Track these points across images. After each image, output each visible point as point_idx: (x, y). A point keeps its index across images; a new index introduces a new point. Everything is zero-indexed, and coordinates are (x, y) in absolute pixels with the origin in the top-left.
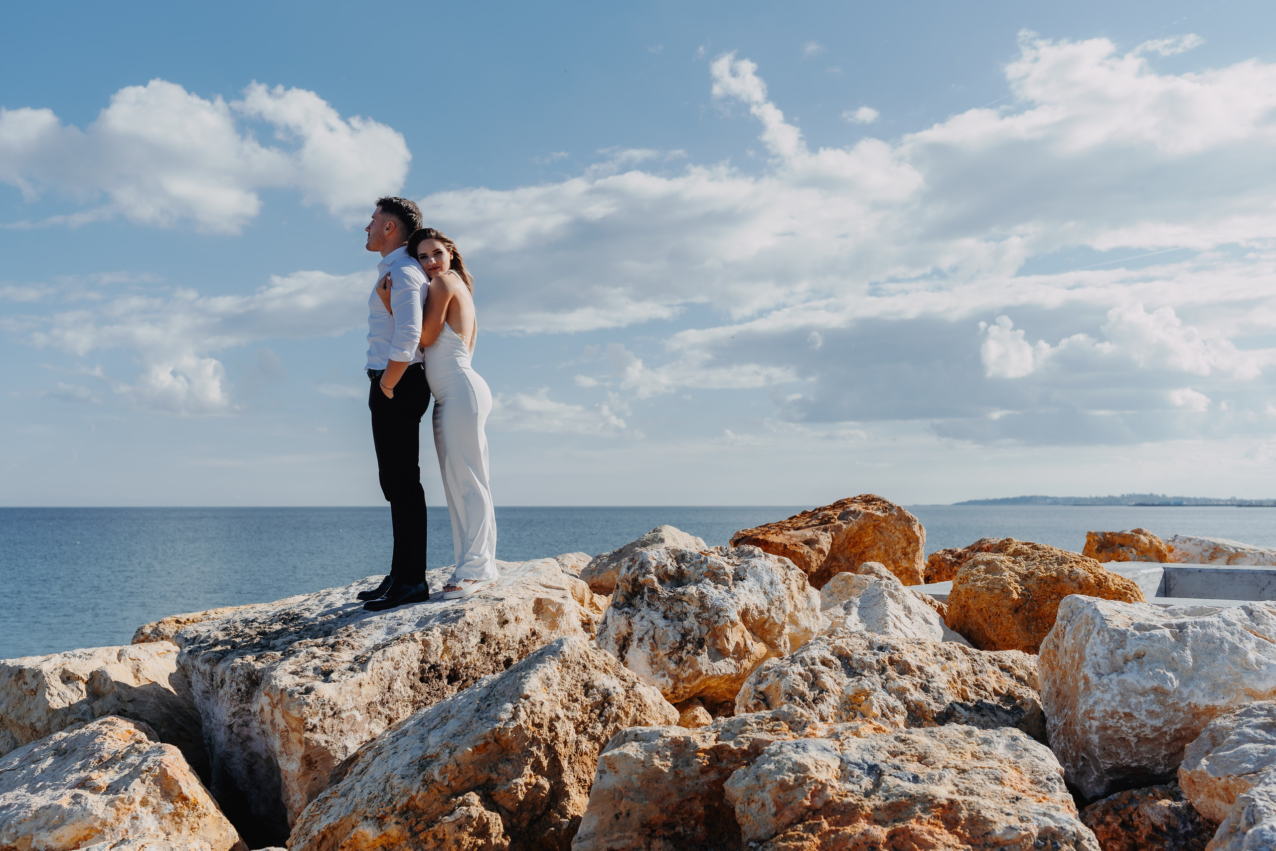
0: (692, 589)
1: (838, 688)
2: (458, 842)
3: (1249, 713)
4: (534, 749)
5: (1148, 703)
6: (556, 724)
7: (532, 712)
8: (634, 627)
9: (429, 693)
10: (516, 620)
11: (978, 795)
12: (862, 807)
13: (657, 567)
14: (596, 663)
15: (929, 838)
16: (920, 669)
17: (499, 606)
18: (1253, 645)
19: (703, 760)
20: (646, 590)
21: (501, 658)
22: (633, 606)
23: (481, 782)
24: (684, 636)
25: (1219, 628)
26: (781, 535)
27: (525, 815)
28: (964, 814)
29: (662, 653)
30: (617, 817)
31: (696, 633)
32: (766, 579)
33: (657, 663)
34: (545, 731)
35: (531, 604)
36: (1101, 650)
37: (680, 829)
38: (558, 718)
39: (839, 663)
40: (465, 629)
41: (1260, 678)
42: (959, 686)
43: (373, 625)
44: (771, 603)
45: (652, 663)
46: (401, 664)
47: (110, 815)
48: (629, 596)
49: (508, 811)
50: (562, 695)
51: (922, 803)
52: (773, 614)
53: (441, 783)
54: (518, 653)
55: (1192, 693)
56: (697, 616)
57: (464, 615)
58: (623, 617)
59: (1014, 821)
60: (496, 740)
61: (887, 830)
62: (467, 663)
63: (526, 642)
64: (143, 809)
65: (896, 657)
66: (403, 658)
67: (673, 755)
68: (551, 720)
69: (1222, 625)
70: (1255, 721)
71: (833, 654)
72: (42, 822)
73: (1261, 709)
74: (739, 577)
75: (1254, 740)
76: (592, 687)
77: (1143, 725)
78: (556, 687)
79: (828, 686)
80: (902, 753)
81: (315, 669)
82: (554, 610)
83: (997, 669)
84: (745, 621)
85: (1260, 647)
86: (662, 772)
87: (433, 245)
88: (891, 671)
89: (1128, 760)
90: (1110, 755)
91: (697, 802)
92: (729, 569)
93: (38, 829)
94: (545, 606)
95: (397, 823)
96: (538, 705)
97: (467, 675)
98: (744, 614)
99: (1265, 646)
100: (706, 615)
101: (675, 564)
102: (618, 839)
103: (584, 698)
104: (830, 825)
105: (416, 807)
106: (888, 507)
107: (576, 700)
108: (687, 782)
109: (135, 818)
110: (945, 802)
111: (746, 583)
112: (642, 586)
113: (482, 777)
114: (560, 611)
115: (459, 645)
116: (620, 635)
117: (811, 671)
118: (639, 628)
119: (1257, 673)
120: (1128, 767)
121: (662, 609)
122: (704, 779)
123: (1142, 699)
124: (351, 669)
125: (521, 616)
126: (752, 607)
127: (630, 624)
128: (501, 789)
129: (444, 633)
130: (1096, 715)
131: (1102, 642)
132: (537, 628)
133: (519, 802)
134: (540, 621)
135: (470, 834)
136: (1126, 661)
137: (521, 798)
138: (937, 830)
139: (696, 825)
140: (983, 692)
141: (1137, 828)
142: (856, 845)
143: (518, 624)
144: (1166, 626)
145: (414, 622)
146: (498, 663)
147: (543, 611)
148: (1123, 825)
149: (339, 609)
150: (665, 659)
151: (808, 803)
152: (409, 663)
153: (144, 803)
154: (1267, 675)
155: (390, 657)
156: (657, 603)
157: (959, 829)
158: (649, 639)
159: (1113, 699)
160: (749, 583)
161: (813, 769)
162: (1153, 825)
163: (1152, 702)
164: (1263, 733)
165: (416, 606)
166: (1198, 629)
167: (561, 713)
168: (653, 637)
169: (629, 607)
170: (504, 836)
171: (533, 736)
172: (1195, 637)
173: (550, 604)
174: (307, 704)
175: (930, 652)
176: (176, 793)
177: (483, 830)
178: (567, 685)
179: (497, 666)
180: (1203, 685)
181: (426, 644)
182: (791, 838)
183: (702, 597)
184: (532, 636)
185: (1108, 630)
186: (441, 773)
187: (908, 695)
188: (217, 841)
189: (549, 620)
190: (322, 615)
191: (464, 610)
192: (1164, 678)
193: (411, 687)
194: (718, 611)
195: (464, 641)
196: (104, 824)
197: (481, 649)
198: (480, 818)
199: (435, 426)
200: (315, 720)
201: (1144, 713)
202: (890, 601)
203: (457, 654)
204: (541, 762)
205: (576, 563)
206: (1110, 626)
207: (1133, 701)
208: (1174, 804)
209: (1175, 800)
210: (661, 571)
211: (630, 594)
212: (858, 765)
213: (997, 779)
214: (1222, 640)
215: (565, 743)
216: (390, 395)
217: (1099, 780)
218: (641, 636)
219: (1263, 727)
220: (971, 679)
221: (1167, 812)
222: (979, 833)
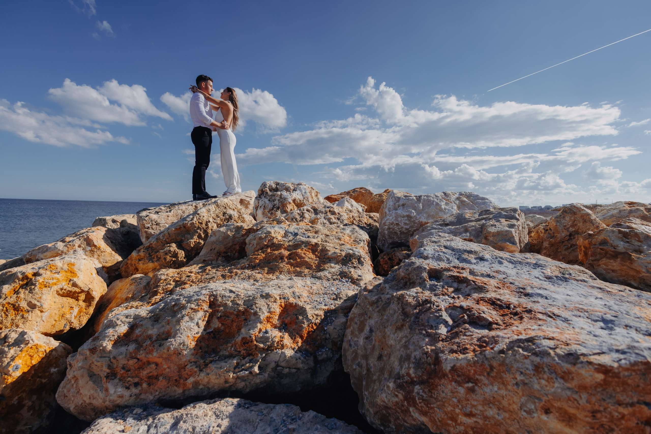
0: (279, 193)
1: (309, 218)
2: (165, 259)
3: (437, 221)
4: (199, 231)
5: (405, 220)
6: (209, 223)
7: (199, 219)
8: (260, 203)
11: (329, 242)
12: (284, 245)
13: (269, 186)
14: (230, 207)
15: (303, 255)
16: (339, 213)
18: (444, 203)
19: (244, 232)
22: (260, 197)
23: (179, 240)
24: (274, 206)
25: (433, 198)
27: (194, 252)
28: (320, 248)
29: (266, 211)
30: (211, 250)
31: (277, 205)
32: (303, 191)
33: (265, 214)
34: (204, 225)
35: (239, 200)
36: (391, 203)
37: (229, 254)
38: (209, 221)
39: (313, 211)
41: (445, 213)
42: (352, 219)
44: (304, 198)
45: (263, 214)
47: (65, 249)
48: (260, 195)
49: (187, 250)
50: (214, 215)
51: (305, 244)
52: (304, 201)
53: (162, 240)
55: (420, 218)
56: (279, 200)
59: (337, 251)
60: (184, 227)
61: (289, 253)
64: (79, 249)
65: (332, 210)
67: (235, 231)
68: (207, 222)
69: (434, 197)
70: (437, 223)
71: (311, 208)
72: (41, 250)
73: (441, 220)
74: (295, 190)
75: (435, 229)
76: (226, 214)
77: (402, 228)
78: (212, 212)
79: (306, 217)
80: (310, 230)
83: (368, 217)
84: (295, 203)
85: (446, 204)
86: (229, 236)
88: (328, 214)
89: (397, 240)
90: (391, 238)
91: (237, 245)
92: (292, 188)
93: (39, 253)
94: (244, 201)
95: (143, 252)
96: (202, 217)
98: (294, 201)
99: (448, 204)
100: (281, 200)
101: (275, 186)
102: (209, 256)
103: (222, 216)
104: (271, 250)
105: (153, 247)
106: (366, 190)
107: (219, 217)
108: (236, 239)
109: (76, 251)
110: (314, 244)
111: (296, 192)
112: (264, 192)
113: (179, 238)
114: (249, 203)
116: (256, 206)
117: (302, 212)
118: (261, 203)
119: (444, 212)
120: (397, 242)
121: (269, 198)
122: (243, 238)
123: (403, 219)
125: (235, 203)
126: (297, 198)
127: (258, 203)
128: (185, 243)
130: (387, 224)
131: (392, 201)
133: (191, 247)
134: (242, 205)
135: (170, 257)
136: (399, 206)
137: (192, 246)
138: (308, 253)
139: (235, 253)
140: (361, 223)
141: (394, 260)
142: (276, 257)
144: (415, 196)
148: (390, 259)
150: (268, 213)
151: (266, 243)
153: (79, 246)
154: (448, 213)
156: (267, 197)
157: (317, 253)
158: (263, 207)
159: (393, 218)
160: (298, 192)
161: (273, 233)
162: (399, 259)
163: (406, 220)
164: (439, 226)
166: (426, 197)
167: (211, 220)
168: (265, 206)
170: (184, 258)
171: (198, 227)
172: (424, 199)
174: (145, 220)
175: (344, 210)
176: (92, 244)
177: (175, 255)
178: (217, 212)
180: (425, 215)
182: (255, 255)
183: (281, 194)
185: (395, 197)
186: (163, 236)
187: (331, 220)
188: (109, 260)
189: (245, 206)
192: (411, 212)
194: (285, 199)
196: (62, 252)
198: (175, 251)
200: (149, 225)
201: (403, 223)
202: (346, 203)
204: (201, 235)
206: (396, 196)
207: (399, 219)
208: (408, 252)
209: (409, 251)
210: (271, 188)
212: (291, 233)
213: (339, 238)
214: (433, 201)
215: (212, 230)
217: (388, 247)
218: (261, 206)
219: (440, 225)
220: (357, 219)
221: (405, 255)
222: (323, 254)
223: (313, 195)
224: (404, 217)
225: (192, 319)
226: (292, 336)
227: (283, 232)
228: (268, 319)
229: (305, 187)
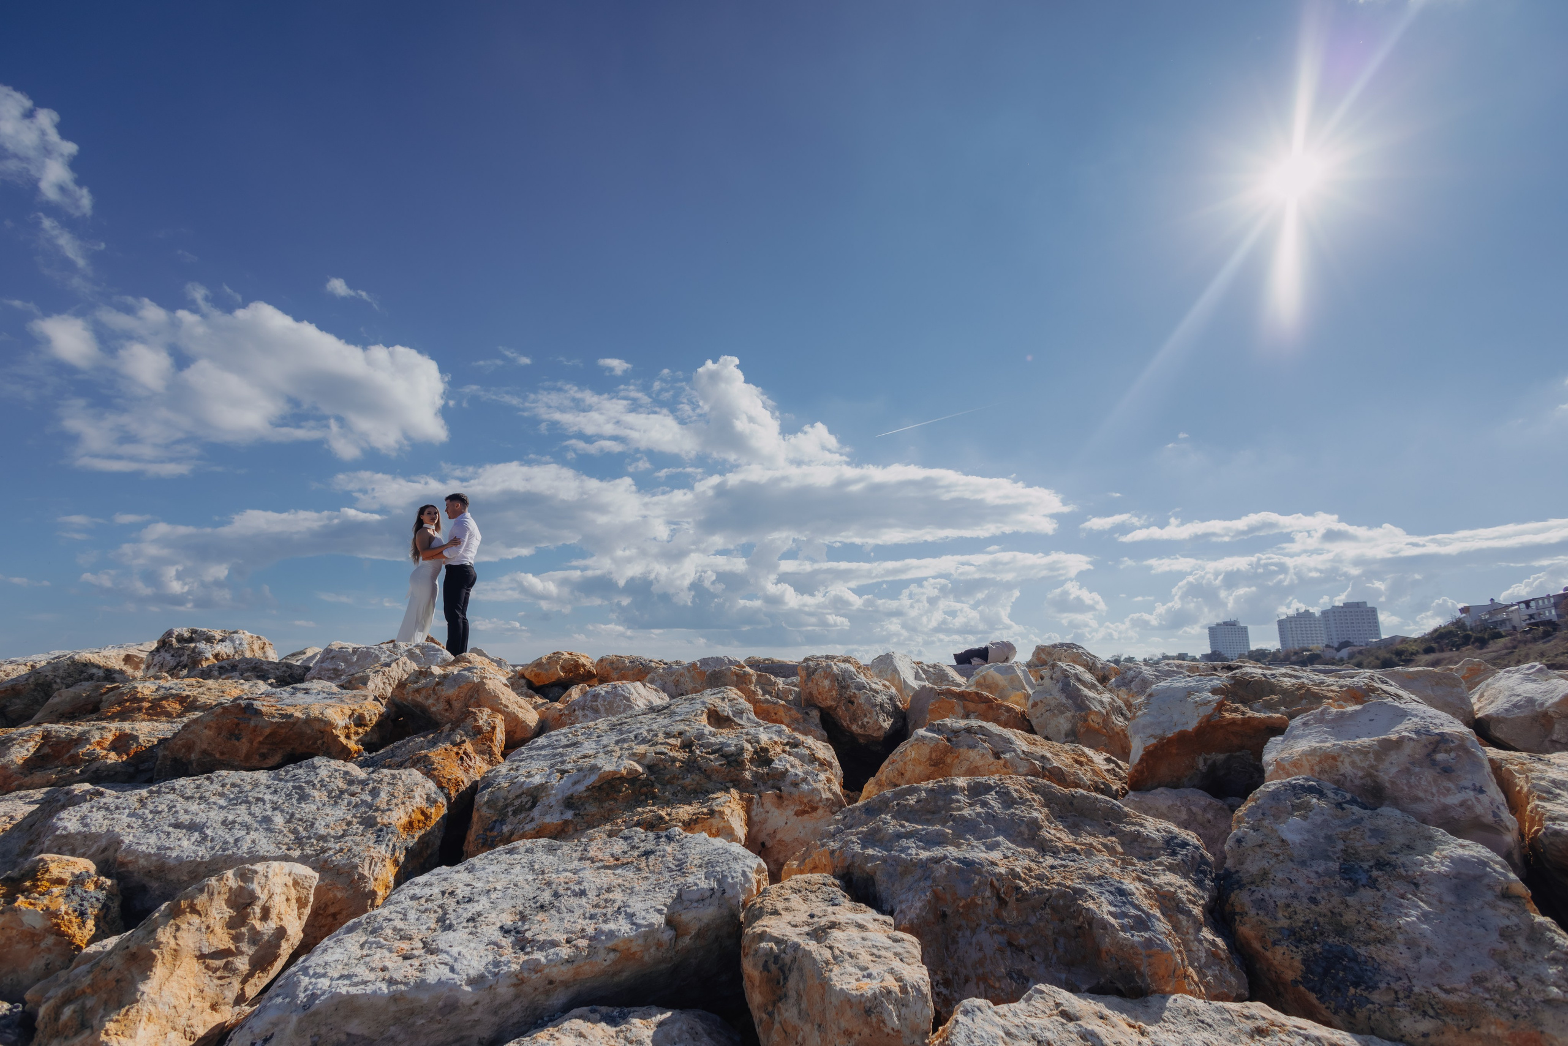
223: (256, 647)
224: (329, 670)
225: (22, 747)
226: (119, 754)
227: (154, 687)
228: (99, 743)
229: (242, 636)
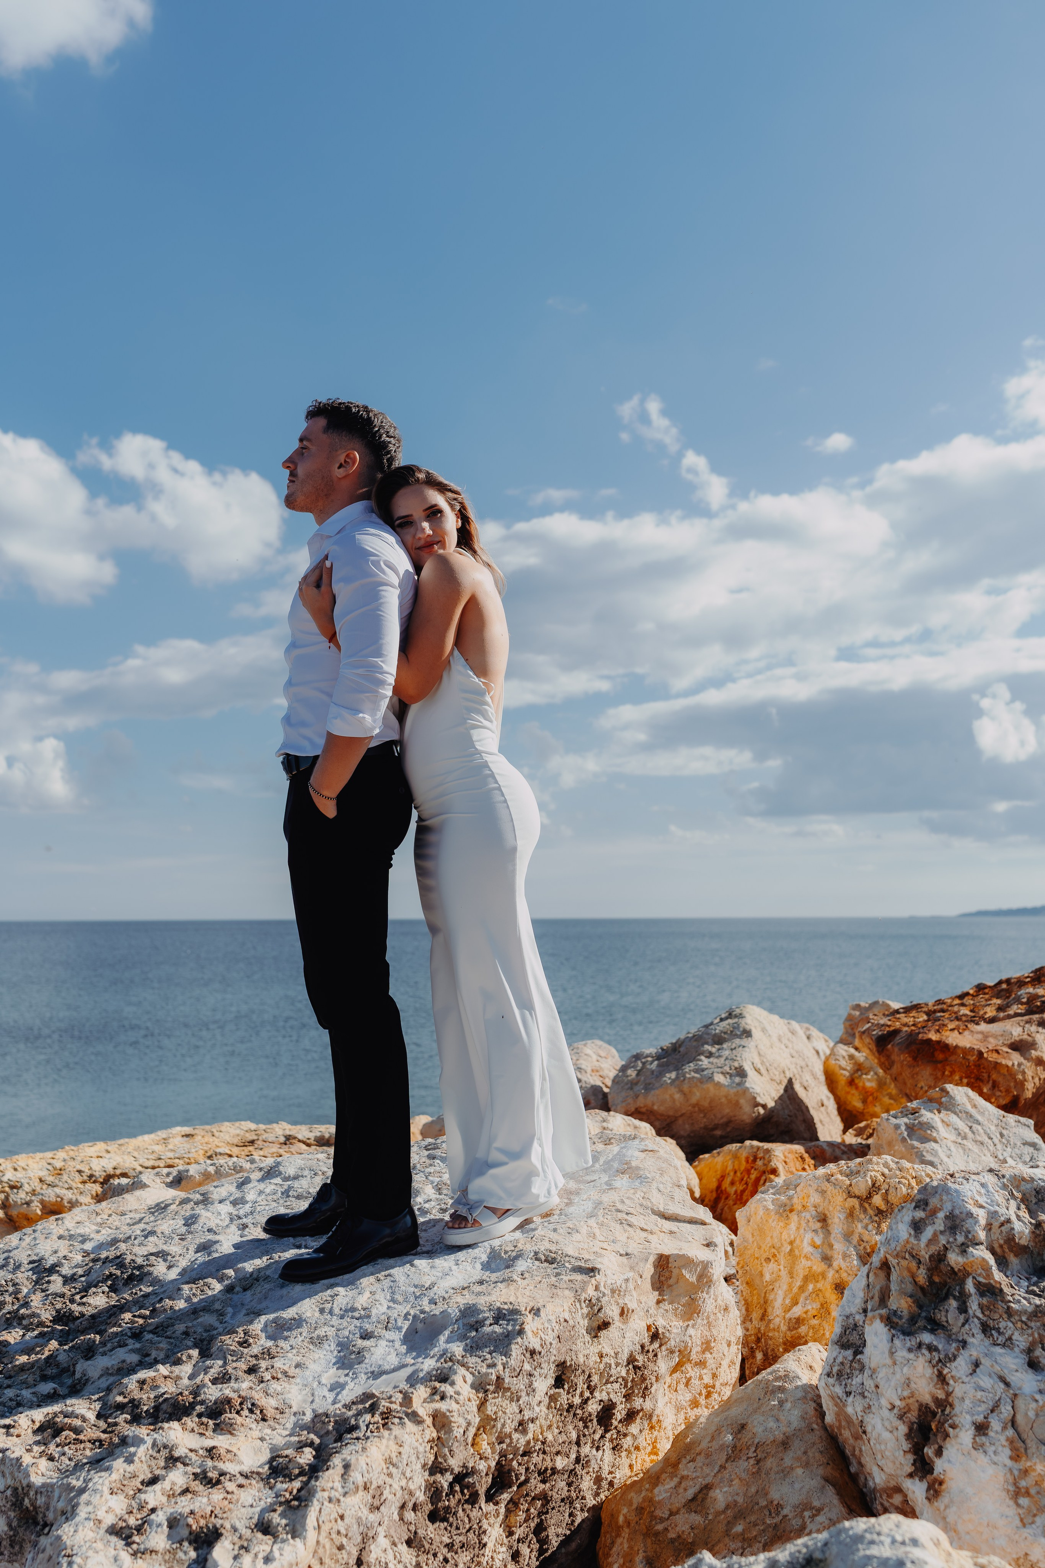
8: (957, 1387)
9: (450, 1546)
10: (622, 1314)
13: (989, 1227)
17: (591, 1292)
20: (970, 1286)
21: (593, 1407)
22: (943, 1327)
26: (966, 1033)
33: (1027, 1493)
35: (649, 1270)
40: (527, 1367)
43: (304, 1330)
45: (1017, 1493)
46: (386, 1494)
48: (920, 1294)
54: (626, 1386)
57: (521, 1332)
58: (921, 1360)
62: (528, 1442)
63: (641, 1359)
66: (390, 1475)
81: (173, 1523)
82: (693, 1279)
87: (424, 499)
94: (675, 1272)
97: (527, 1469)
101: (1024, 1214)
114: (704, 1279)
115: (514, 1407)
116: (911, 1401)
118: (970, 1392)
121: (1021, 1340)
124: (265, 1528)
125: (632, 1305)
127: (942, 1379)
129: (480, 1386)
132: (661, 1323)
134: (666, 1306)
143: (625, 1322)
145: (399, 1329)
146: (585, 1421)
147: (671, 1282)
149: (228, 1261)
152: (403, 1483)
155: (360, 1481)
156: (1006, 1325)
158: (1004, 1428)
165: (396, 1272)
168: (1013, 1422)
169: (932, 1331)
173: (684, 1266)
179: (586, 1427)
181: (441, 1421)
184: (652, 1342)
189: (684, 1300)
190: (193, 1275)
191: (515, 1312)
193: (409, 1543)
195: (523, 1394)
197: (556, 1400)
199: (422, 872)
203: (507, 1430)
205: (597, 1064)
210: (999, 1237)
211: (922, 1288)
216: (329, 810)
218: (980, 1418)
